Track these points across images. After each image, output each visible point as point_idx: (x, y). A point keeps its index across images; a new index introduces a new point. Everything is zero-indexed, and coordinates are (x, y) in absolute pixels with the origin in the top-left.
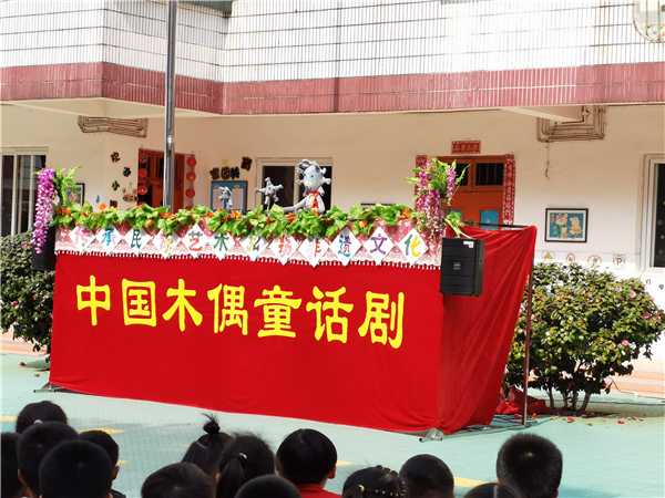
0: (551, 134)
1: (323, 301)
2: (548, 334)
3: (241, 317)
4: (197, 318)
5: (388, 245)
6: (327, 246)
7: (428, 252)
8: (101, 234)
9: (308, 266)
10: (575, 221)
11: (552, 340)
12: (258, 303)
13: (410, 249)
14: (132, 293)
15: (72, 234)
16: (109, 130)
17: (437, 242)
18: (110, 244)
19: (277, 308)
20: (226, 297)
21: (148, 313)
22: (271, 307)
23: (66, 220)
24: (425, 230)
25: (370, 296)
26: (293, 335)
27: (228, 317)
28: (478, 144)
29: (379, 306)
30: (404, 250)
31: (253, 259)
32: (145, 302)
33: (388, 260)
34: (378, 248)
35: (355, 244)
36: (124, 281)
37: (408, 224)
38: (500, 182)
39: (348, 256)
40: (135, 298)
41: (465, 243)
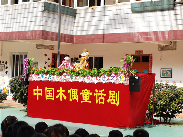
0: (162, 48)
1: (98, 93)
2: (159, 102)
3: (77, 97)
4: (65, 98)
5: (115, 78)
6: (99, 78)
7: (126, 80)
8: (40, 76)
9: (94, 84)
10: (168, 72)
11: (160, 104)
12: (81, 93)
13: (121, 79)
14: (48, 91)
15: (33, 75)
16: (44, 48)
17: (128, 77)
18: (43, 78)
19: (86, 95)
20: (73, 92)
21: (52, 96)
22: (84, 95)
23: (32, 72)
24: (125, 74)
25: (110, 92)
26: (90, 102)
27: (73, 97)
28: (142, 51)
29: (113, 94)
30: (119, 80)
31: (80, 82)
32: (51, 93)
33: (115, 82)
34: (113, 79)
35: (107, 78)
36: (46, 88)
37: (120, 73)
38: (148, 61)
39: (105, 81)
40: (49, 92)
41: (136, 78)
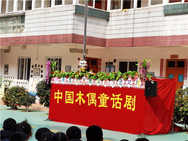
1: (115, 97)
2: (181, 108)
3: (95, 101)
4: (84, 102)
5: (132, 82)
6: (116, 82)
7: (142, 84)
8: (62, 79)
9: (112, 88)
11: (182, 110)
12: (99, 98)
14: (68, 94)
15: (55, 79)
17: (144, 81)
18: (64, 81)
20: (91, 96)
21: (71, 100)
22: (102, 99)
23: (54, 75)
24: (141, 78)
25: (127, 96)
26: (107, 107)
27: (92, 101)
29: (129, 99)
30: (136, 84)
31: (98, 86)
32: (71, 97)
33: (132, 86)
34: (129, 83)
35: (123, 82)
36: (66, 91)
37: (137, 77)
38: (184, 66)
39: (121, 85)
40: (68, 96)
41: (151, 82)
